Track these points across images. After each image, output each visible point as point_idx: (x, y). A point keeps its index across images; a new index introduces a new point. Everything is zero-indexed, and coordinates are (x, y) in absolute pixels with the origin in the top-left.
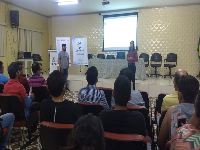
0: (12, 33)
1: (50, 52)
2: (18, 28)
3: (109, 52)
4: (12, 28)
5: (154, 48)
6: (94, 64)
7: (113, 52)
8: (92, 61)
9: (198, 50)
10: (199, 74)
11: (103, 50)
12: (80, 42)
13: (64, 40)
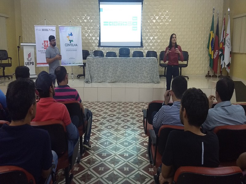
6: (95, 63)
7: (113, 48)
8: (92, 61)
9: (208, 48)
10: (208, 73)
11: (99, 45)
12: (71, 33)
13: (47, 30)
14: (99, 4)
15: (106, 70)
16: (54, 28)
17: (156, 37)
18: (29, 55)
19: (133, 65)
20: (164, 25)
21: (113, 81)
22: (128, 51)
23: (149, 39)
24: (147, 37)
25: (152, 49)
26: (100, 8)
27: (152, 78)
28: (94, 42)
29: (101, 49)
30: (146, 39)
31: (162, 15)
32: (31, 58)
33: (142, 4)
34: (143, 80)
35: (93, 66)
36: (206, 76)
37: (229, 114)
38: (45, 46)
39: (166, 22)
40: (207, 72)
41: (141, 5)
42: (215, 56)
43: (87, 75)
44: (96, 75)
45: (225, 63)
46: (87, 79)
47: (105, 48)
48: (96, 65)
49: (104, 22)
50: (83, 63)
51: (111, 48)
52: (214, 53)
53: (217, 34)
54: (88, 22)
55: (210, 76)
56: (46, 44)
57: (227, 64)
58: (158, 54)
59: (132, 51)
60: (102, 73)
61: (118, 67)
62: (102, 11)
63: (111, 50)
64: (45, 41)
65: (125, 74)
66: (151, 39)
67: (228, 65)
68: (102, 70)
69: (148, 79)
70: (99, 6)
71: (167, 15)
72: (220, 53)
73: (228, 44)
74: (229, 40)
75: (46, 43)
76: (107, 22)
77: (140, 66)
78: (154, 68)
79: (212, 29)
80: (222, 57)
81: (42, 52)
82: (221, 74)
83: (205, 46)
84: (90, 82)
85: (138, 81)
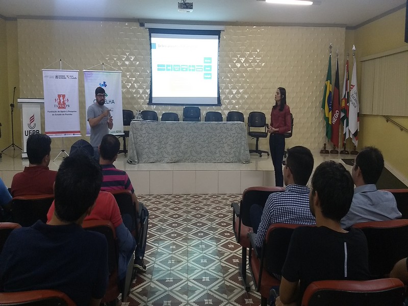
1: (24, 105)
6: (144, 131)
7: (173, 107)
8: (140, 127)
9: (323, 107)
10: (325, 148)
11: (150, 102)
12: (104, 82)
13: (63, 77)
14: (150, 37)
15: (163, 143)
16: (75, 74)
17: (241, 91)
18: (32, 119)
19: (207, 133)
20: (254, 71)
21: (174, 159)
22: (198, 112)
23: (231, 93)
24: (227, 90)
25: (236, 109)
26: (152, 42)
27: (237, 154)
28: (141, 98)
29: (153, 108)
30: (226, 93)
31: (251, 55)
32: (35, 125)
33: (219, 39)
34: (224, 159)
35: (142, 136)
36: (322, 152)
37: (373, 205)
38: (59, 103)
39: (256, 66)
40: (322, 146)
41: (217, 40)
42: (335, 120)
43: (131, 151)
44: (146, 150)
45: (350, 131)
46: (130, 158)
47: (160, 107)
48: (147, 134)
49: (158, 66)
50: (124, 132)
51: (169, 107)
52: (333, 116)
53: (337, 85)
54: (132, 64)
55: (327, 152)
56: (62, 101)
57: (353, 132)
58: (245, 116)
59: (204, 113)
60: (156, 148)
61: (182, 137)
62: (155, 48)
63: (169, 110)
64: (59, 96)
65: (194, 148)
66: (234, 93)
67: (356, 134)
68: (155, 143)
69: (231, 156)
70: (150, 40)
71: (258, 56)
72: (343, 115)
73: (354, 101)
74: (355, 96)
75: (61, 98)
76: (163, 66)
77: (218, 135)
78: (241, 138)
79: (329, 77)
80: (345, 121)
81: (54, 113)
82: (345, 148)
83: (318, 104)
84: (136, 162)
85: (215, 159)
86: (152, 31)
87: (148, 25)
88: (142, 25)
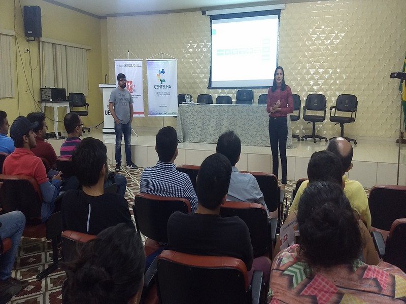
0: (27, 50)
1: (104, 89)
2: (39, 42)
3: (220, 90)
4: (28, 41)
5: (312, 83)
6: (190, 113)
7: (230, 90)
9: (400, 88)
10: (402, 137)
11: (209, 86)
12: (163, 70)
14: (211, 24)
15: (206, 124)
16: (140, 63)
20: (318, 49)
22: (251, 95)
26: (213, 29)
28: (202, 82)
31: (314, 33)
33: (279, 18)
34: (264, 142)
35: (188, 118)
38: (128, 89)
39: (320, 44)
40: (398, 135)
44: (191, 131)
48: (192, 116)
49: (218, 51)
54: (194, 52)
55: (404, 142)
56: (130, 86)
60: (200, 129)
61: (223, 120)
62: (216, 34)
63: (220, 93)
64: (128, 82)
68: (199, 124)
70: (211, 26)
71: (323, 32)
75: (129, 84)
76: (222, 50)
77: (259, 118)
84: (181, 141)
85: (255, 143)
86: (213, 18)
87: (209, 13)
88: (204, 13)
